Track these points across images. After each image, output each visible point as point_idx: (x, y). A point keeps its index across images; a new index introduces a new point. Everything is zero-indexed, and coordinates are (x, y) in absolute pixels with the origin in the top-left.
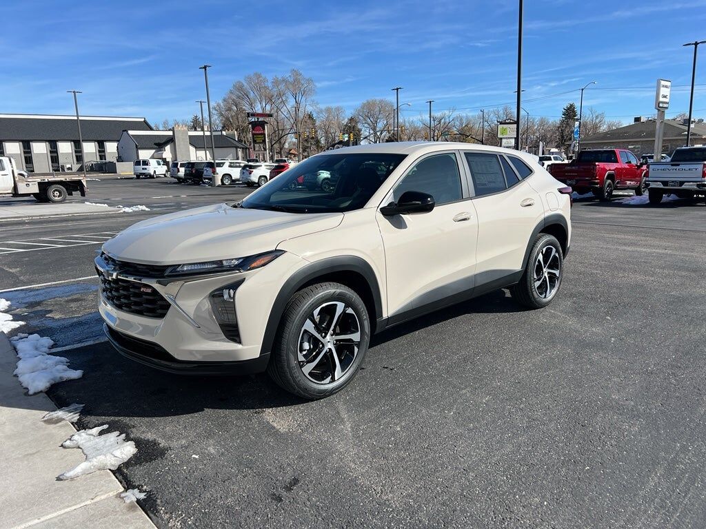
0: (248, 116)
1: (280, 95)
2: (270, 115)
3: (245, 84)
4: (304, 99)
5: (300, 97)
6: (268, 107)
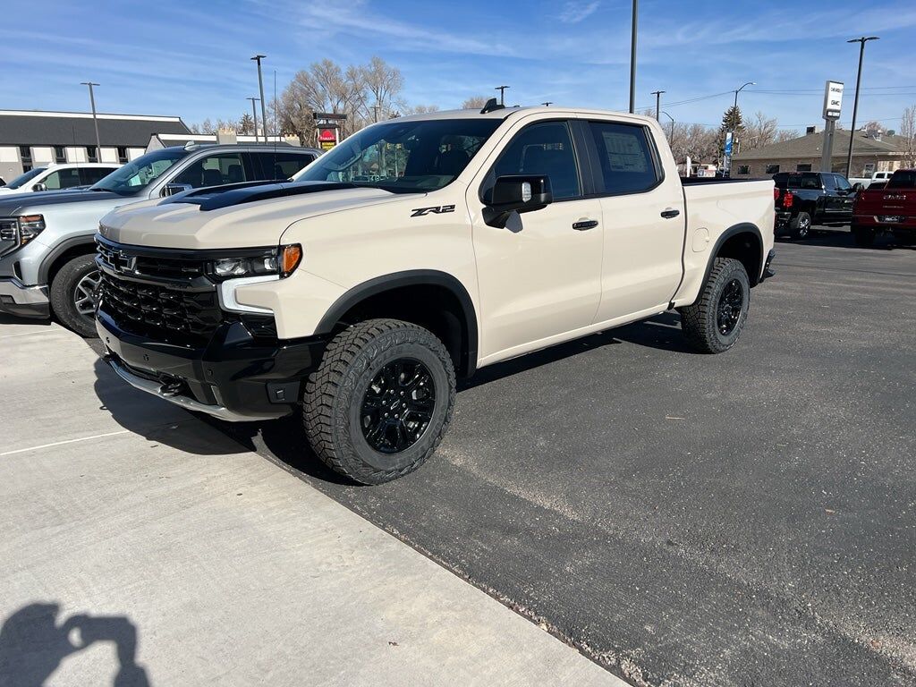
0: (315, 118)
1: (356, 90)
2: (344, 117)
3: (311, 74)
4: (387, 95)
5: (383, 92)
6: (341, 106)
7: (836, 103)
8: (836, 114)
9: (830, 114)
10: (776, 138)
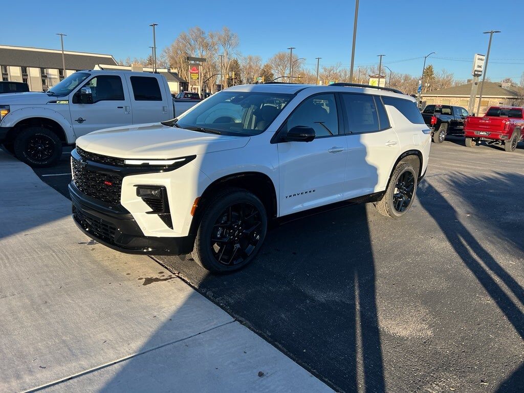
5: (228, 47)
6: (204, 53)
7: (480, 67)
8: (479, 73)
9: (476, 73)
10: (453, 84)
